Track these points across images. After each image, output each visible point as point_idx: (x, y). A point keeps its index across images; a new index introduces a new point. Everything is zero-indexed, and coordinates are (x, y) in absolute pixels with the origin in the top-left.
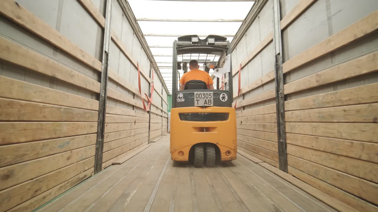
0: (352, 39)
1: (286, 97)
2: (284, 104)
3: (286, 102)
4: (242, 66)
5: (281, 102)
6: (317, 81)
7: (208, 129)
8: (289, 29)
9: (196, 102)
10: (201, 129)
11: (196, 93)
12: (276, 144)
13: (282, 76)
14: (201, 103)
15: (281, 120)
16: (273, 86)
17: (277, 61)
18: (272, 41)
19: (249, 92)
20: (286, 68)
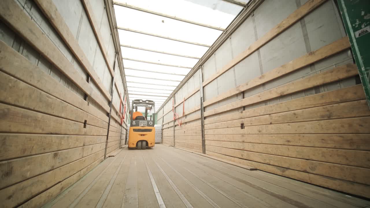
0: (222, 99)
1: (205, 118)
2: (204, 121)
3: (205, 120)
4: (186, 99)
5: (203, 119)
6: (215, 112)
7: (144, 135)
8: (206, 87)
9: (140, 125)
10: (142, 135)
11: (140, 121)
12: (201, 141)
13: (203, 108)
14: (142, 125)
15: (203, 129)
16: (200, 112)
17: (201, 100)
18: (199, 90)
19: (189, 114)
20: (205, 104)
